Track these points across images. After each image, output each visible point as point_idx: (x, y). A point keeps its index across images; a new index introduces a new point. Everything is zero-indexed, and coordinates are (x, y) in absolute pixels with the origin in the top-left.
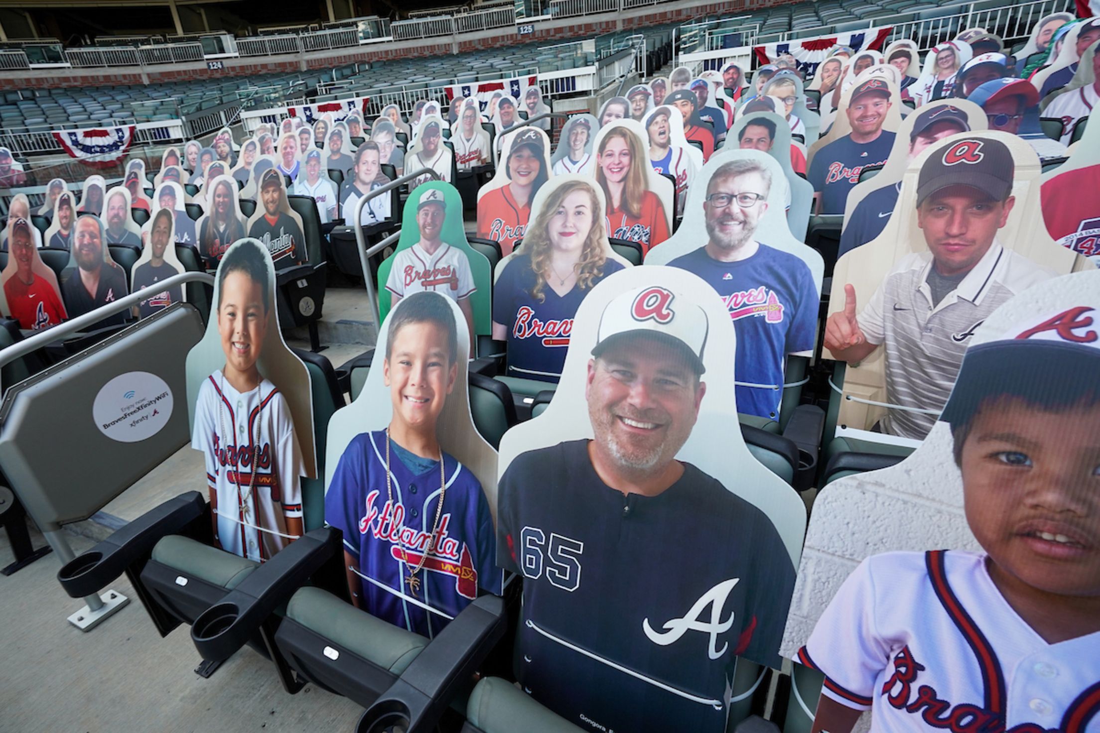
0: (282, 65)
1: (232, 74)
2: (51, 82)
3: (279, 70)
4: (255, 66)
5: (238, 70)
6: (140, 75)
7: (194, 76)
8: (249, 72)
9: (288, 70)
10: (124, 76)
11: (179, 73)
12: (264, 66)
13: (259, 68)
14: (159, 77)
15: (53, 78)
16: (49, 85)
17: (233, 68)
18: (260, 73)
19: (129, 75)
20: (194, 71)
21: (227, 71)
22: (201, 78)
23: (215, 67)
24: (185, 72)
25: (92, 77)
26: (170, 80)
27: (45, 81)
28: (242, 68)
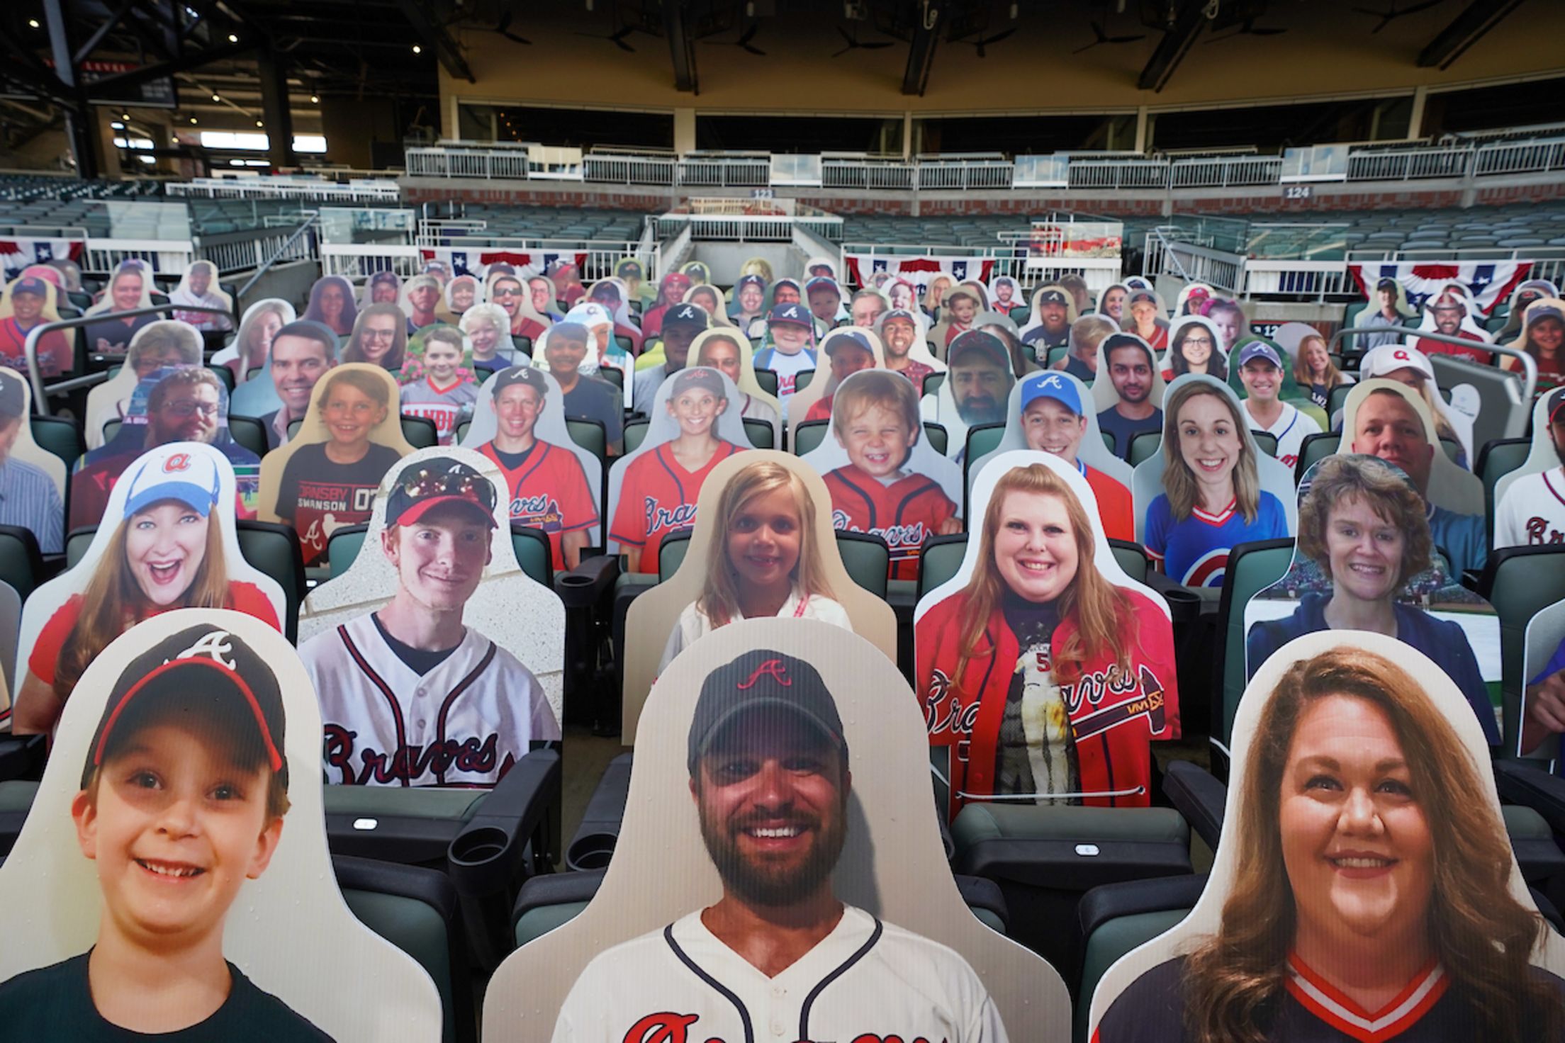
0: (1429, 195)
1: (1322, 206)
2: (1034, 206)
3: (1415, 203)
4: (1372, 196)
5: (1336, 201)
6: (1161, 202)
7: (1253, 208)
8: (1353, 205)
9: (1433, 205)
10: (1138, 203)
11: (1228, 201)
12: (1388, 197)
13: (1377, 200)
14: (1191, 205)
15: (1038, 202)
16: (1029, 210)
17: (1328, 198)
18: (1377, 207)
19: (1146, 202)
20: (1257, 201)
21: (1315, 202)
22: (1264, 210)
23: (1297, 196)
24: (1239, 201)
25: (1093, 202)
26: (1208, 212)
27: (1027, 205)
28: (1346, 198)
